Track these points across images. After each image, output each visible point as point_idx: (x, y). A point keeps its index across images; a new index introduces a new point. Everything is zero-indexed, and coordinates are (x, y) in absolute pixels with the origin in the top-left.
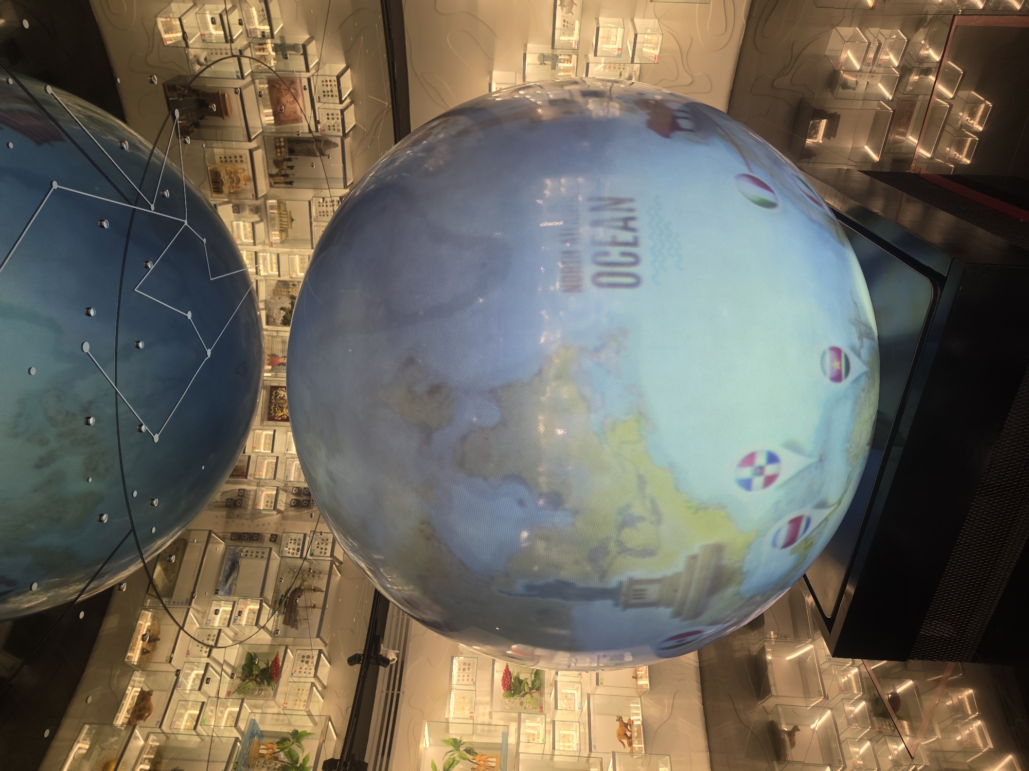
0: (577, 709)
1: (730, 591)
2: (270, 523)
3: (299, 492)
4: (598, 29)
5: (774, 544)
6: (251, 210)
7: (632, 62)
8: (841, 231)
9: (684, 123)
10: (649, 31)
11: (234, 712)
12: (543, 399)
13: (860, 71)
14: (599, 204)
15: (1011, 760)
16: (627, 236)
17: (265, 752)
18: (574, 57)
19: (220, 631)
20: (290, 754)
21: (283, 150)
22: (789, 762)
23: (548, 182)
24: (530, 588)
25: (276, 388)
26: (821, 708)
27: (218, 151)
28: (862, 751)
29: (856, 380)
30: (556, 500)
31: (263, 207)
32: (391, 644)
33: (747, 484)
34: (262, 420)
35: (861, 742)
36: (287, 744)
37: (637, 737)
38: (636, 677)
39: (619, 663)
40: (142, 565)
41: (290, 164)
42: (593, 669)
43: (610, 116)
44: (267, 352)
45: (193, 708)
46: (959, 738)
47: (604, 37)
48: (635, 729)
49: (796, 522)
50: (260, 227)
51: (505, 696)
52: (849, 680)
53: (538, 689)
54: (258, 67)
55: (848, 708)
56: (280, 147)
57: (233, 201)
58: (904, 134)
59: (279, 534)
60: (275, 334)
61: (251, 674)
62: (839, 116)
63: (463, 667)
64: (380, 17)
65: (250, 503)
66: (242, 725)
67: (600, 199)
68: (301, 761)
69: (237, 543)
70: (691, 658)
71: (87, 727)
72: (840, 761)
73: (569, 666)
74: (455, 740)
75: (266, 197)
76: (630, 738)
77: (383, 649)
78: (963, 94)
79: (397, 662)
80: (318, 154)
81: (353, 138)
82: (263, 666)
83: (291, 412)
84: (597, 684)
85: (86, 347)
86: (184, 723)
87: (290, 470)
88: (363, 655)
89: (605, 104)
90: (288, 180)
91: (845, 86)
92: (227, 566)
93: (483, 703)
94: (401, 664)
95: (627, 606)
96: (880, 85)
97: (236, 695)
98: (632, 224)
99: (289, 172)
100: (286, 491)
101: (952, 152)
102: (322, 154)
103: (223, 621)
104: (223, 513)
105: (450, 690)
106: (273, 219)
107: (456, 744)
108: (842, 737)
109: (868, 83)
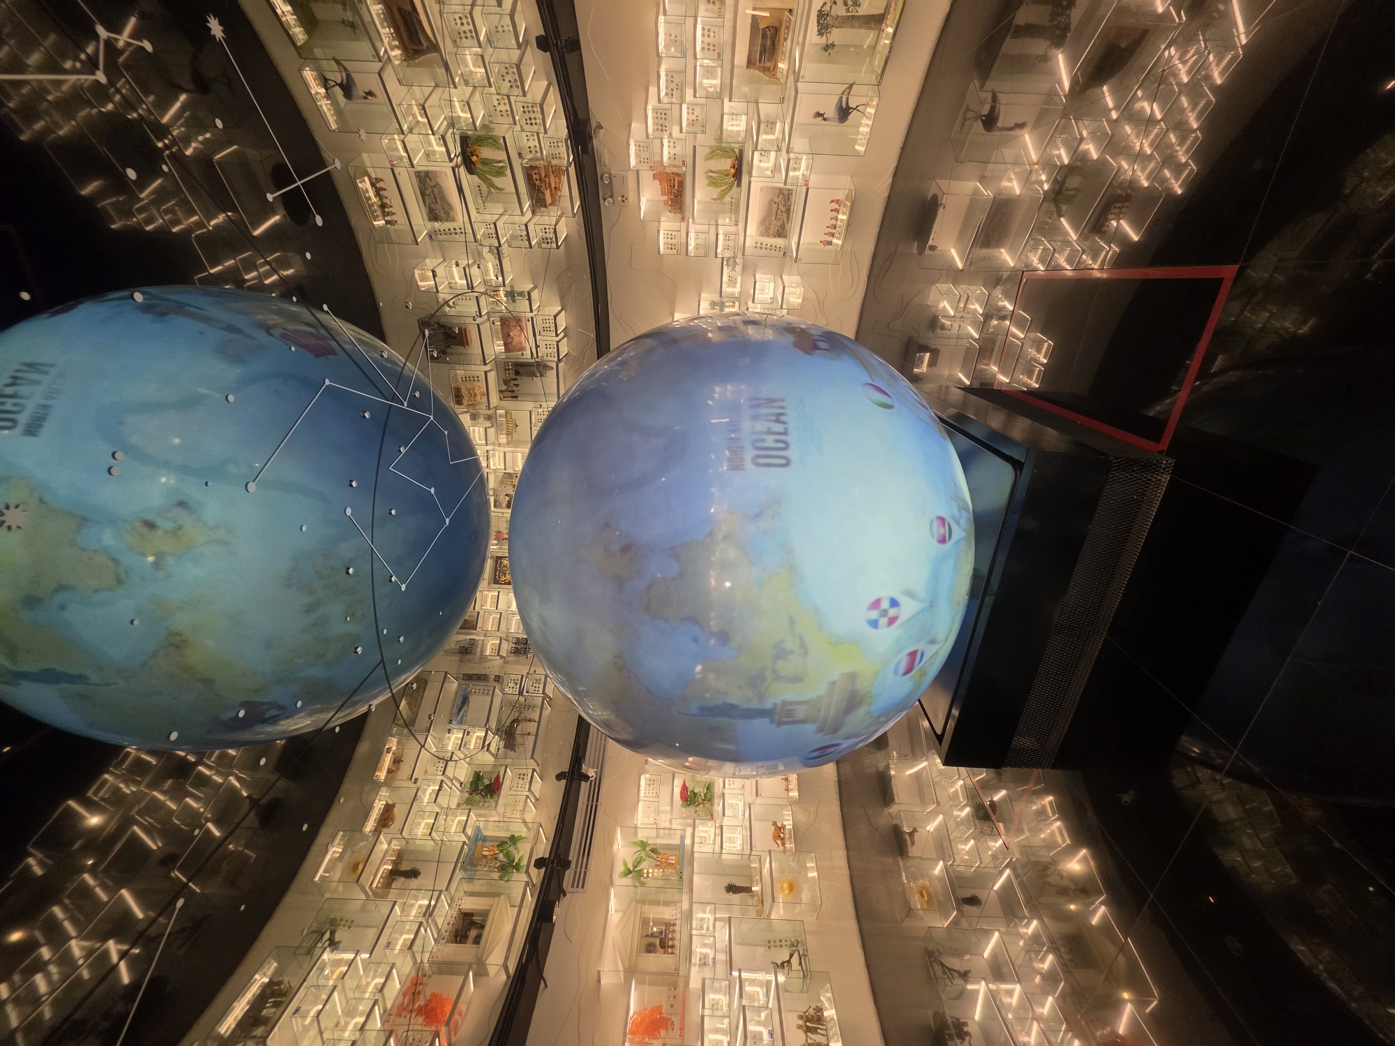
0: (740, 816)
1: (861, 711)
2: (494, 666)
3: (518, 641)
4: (755, 282)
5: (896, 672)
6: (485, 418)
7: (781, 308)
8: (943, 429)
9: (822, 345)
10: (794, 285)
11: (462, 820)
12: (713, 559)
13: (954, 317)
14: (756, 403)
15: (1085, 855)
16: (779, 428)
17: (487, 853)
18: (737, 304)
19: (453, 753)
20: (508, 855)
21: (511, 371)
22: (910, 857)
23: (717, 389)
24: (703, 709)
25: (501, 558)
26: (934, 814)
27: (460, 373)
28: (967, 848)
29: (957, 542)
30: (724, 638)
31: (494, 416)
32: (591, 765)
33: (874, 624)
34: (489, 584)
35: (966, 841)
36: (505, 846)
37: (789, 839)
38: (787, 790)
39: (773, 772)
40: (390, 694)
41: (516, 382)
42: (754, 777)
43: (765, 339)
44: (493, 529)
45: (429, 817)
46: (1043, 836)
47: (759, 290)
48: (787, 832)
49: (913, 655)
50: (491, 431)
51: (682, 806)
52: (957, 790)
53: (709, 800)
54: (493, 308)
55: (956, 813)
56: (508, 370)
57: (471, 411)
58: (988, 365)
59: (502, 675)
60: (501, 515)
61: (477, 789)
62: (939, 351)
63: (648, 782)
64: (588, 270)
65: (479, 650)
66: (469, 831)
67: (758, 399)
68: (516, 861)
69: (468, 682)
70: (830, 770)
71: (341, 833)
72: (950, 856)
73: (734, 774)
74: (642, 842)
75: (496, 408)
76: (783, 839)
77: (584, 768)
78: (1032, 335)
79: (596, 779)
80: (539, 375)
81: (566, 363)
82: (487, 782)
83: (512, 578)
84: (757, 795)
85: (349, 511)
86: (421, 830)
87: (511, 624)
88: (568, 773)
89: (761, 331)
90: (514, 395)
91: (943, 327)
92: (459, 700)
93: (666, 812)
94: (599, 781)
95: (780, 723)
96: (969, 328)
97: (464, 806)
98: (783, 418)
99: (515, 388)
100: (507, 641)
101: (1026, 379)
102: (541, 375)
103: (455, 746)
104: (457, 658)
105: (638, 801)
106: (501, 425)
107: (643, 845)
108: (952, 837)
109: (960, 326)
